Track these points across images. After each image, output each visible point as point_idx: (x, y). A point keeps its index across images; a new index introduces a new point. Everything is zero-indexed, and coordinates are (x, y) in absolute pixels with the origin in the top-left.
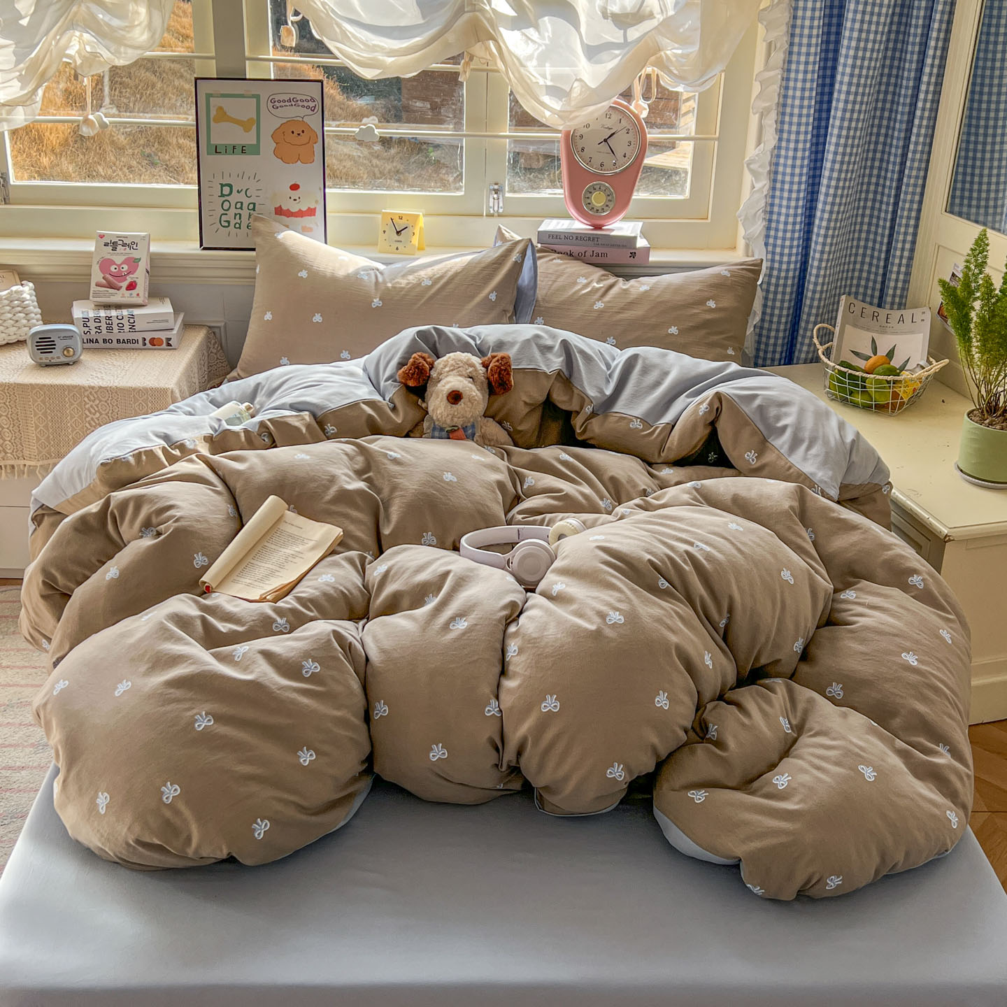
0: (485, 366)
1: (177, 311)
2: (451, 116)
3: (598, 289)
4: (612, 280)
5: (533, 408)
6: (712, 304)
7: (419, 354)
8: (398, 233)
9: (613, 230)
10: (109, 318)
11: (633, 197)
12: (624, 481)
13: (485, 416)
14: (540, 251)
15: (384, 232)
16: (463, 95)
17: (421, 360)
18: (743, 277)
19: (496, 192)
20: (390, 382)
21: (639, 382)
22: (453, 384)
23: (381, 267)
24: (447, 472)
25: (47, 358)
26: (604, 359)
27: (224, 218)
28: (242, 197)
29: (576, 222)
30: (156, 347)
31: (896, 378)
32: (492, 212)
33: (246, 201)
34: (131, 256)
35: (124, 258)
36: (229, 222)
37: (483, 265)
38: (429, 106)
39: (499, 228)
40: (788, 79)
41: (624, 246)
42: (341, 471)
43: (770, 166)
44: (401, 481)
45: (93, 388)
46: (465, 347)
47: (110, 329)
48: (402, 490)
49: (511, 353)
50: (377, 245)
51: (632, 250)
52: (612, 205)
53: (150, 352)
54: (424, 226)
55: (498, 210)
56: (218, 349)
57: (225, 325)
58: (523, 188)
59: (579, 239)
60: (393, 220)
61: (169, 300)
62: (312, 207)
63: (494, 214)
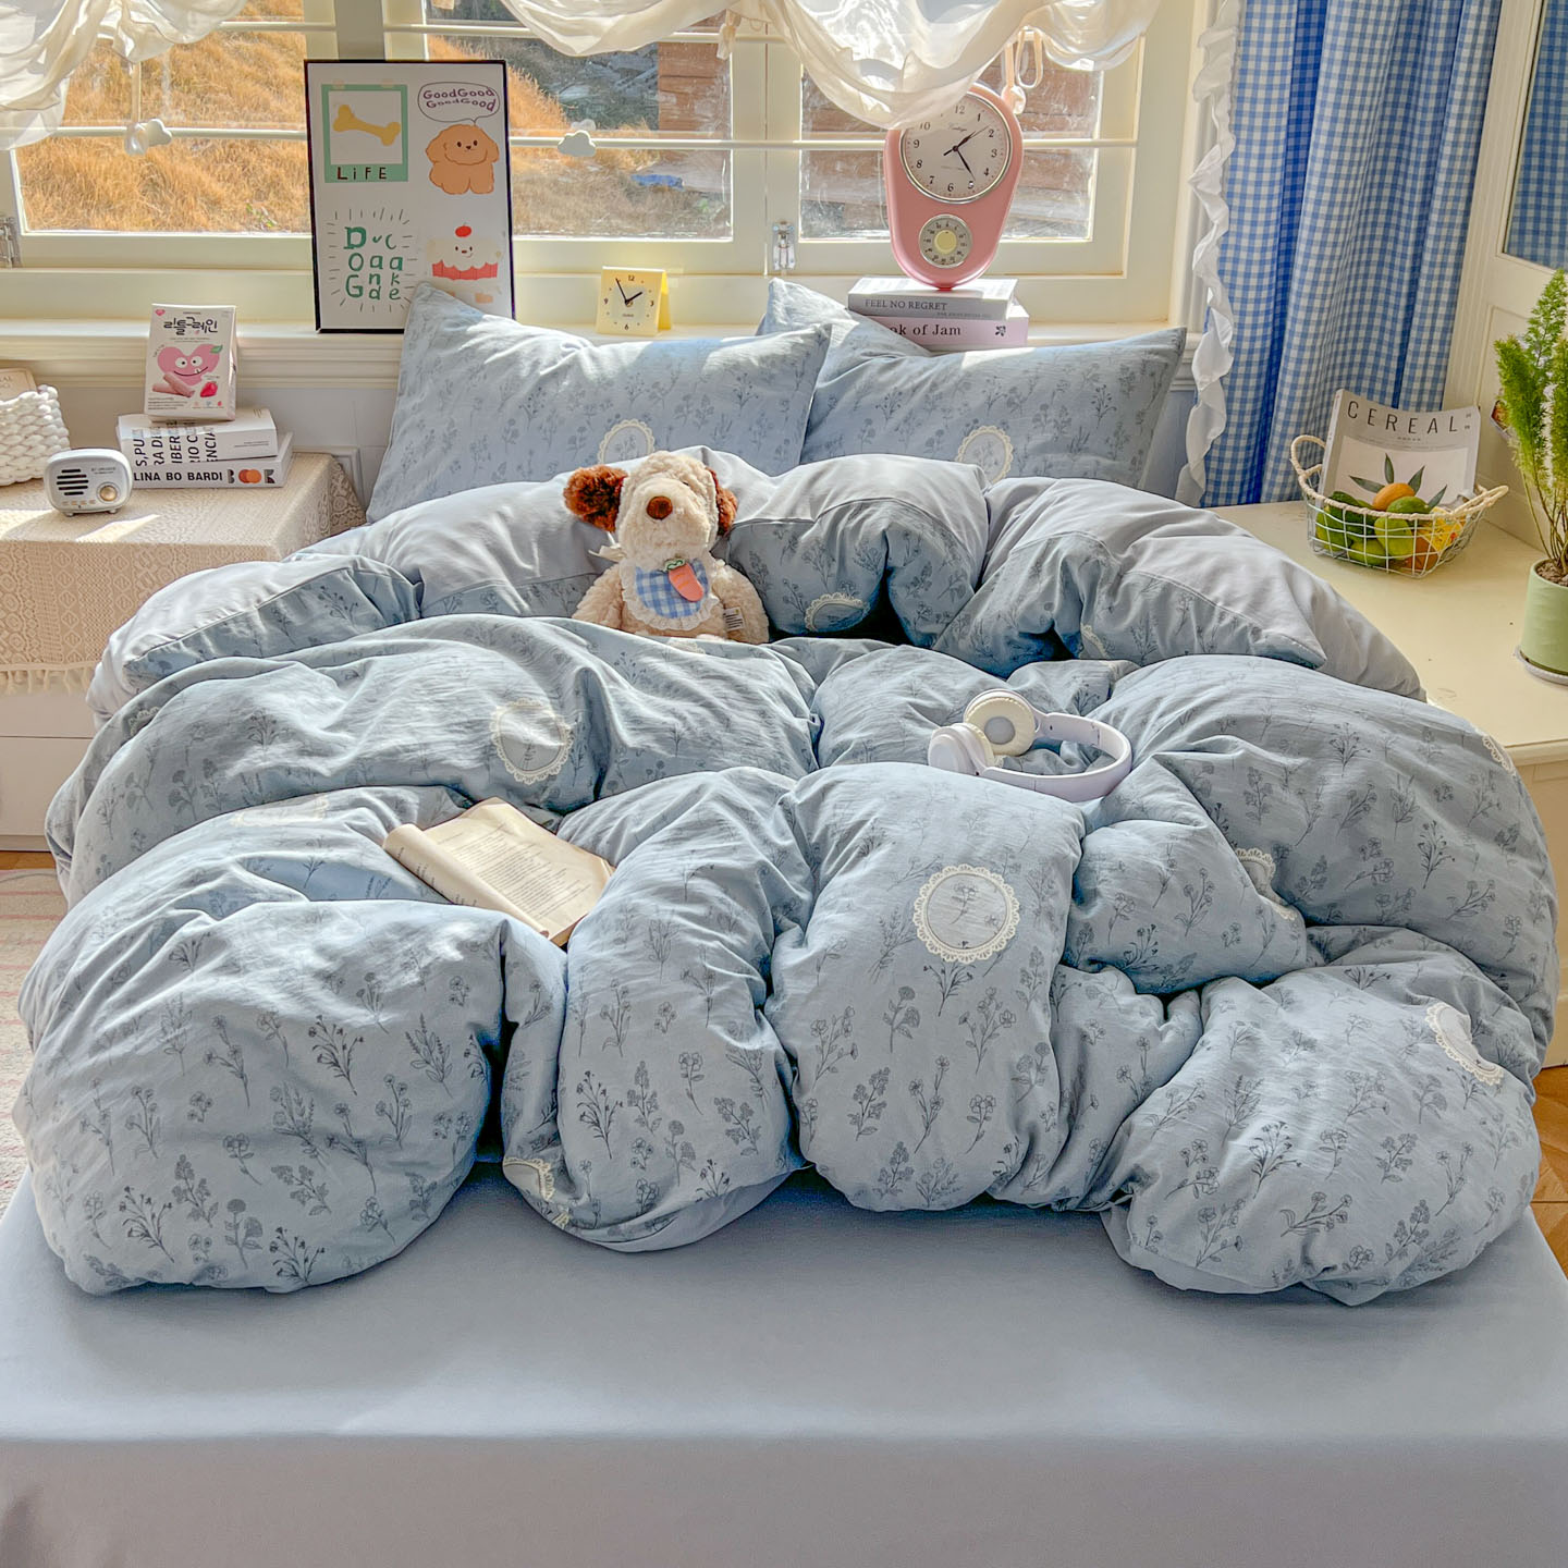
1: (281, 430)
2: (710, 115)
8: (627, 302)
9: (972, 292)
10: (174, 440)
11: (1005, 239)
15: (606, 301)
16: (728, 80)
19: (783, 235)
25: (74, 503)
27: (353, 282)
28: (380, 249)
29: (911, 280)
30: (248, 485)
31: (1423, 517)
32: (777, 267)
33: (387, 256)
34: (206, 342)
35: (196, 345)
36: (361, 288)
38: (674, 100)
40: (1247, 44)
41: (987, 317)
43: (1222, 184)
45: (147, 546)
47: (176, 457)
50: (594, 323)
51: (1000, 324)
52: (966, 251)
53: (240, 492)
54: (670, 291)
55: (786, 266)
56: (350, 490)
57: (359, 453)
58: (826, 228)
59: (914, 306)
60: (620, 283)
61: (269, 412)
62: (491, 263)
63: (780, 271)
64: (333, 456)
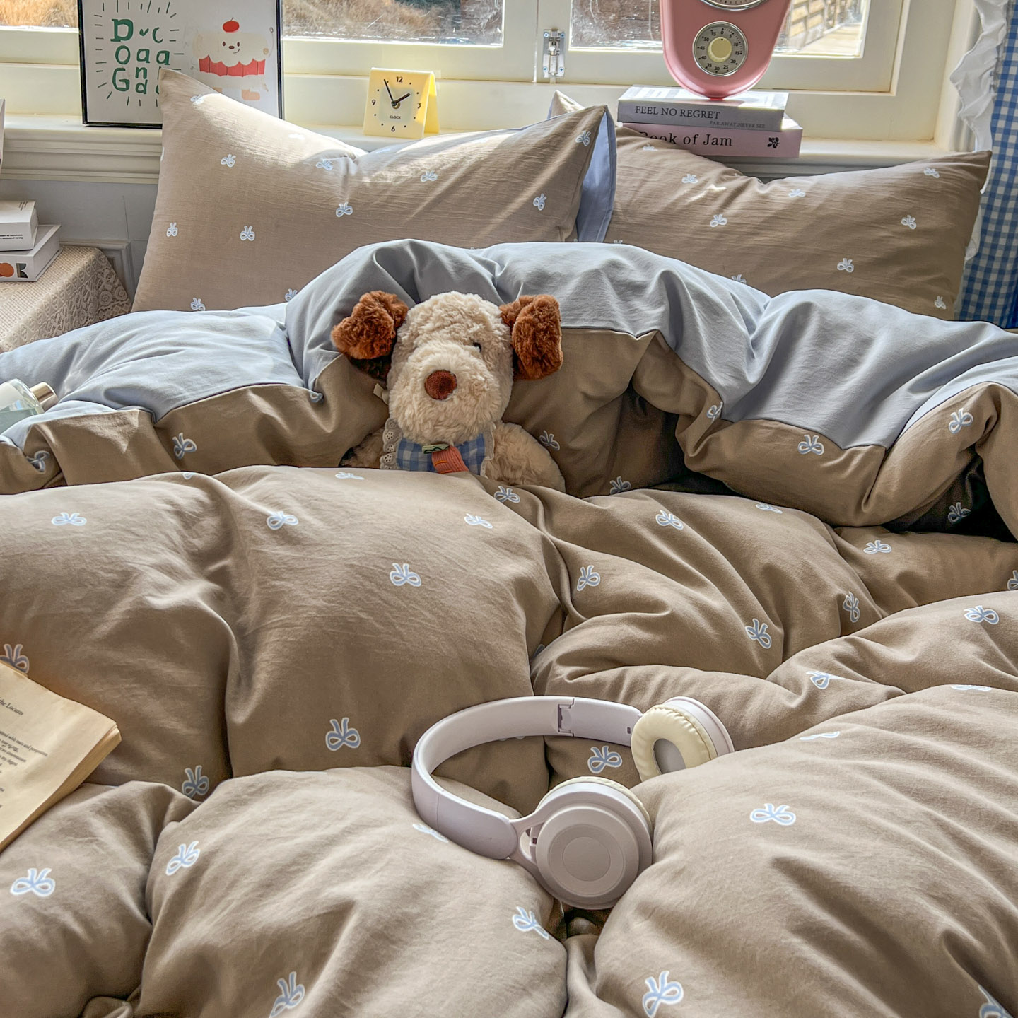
0: (508, 320)
3: (717, 195)
4: (740, 181)
5: (601, 405)
6: (910, 223)
7: (376, 293)
8: (395, 103)
9: (741, 102)
11: (777, 53)
12: (795, 576)
13: (505, 419)
14: (622, 133)
15: (374, 102)
17: (378, 306)
18: (960, 180)
19: (554, 42)
20: (318, 348)
21: (814, 360)
22: (438, 355)
23: (360, 153)
24: (400, 561)
26: (742, 311)
27: (120, 75)
28: (147, 42)
29: (683, 89)
32: (546, 75)
33: (155, 49)
36: (127, 82)
37: (524, 149)
39: (556, 97)
41: (761, 127)
42: (151, 560)
44: (290, 585)
46: (471, 283)
48: (287, 608)
49: (561, 296)
50: (362, 126)
51: (773, 135)
52: (741, 60)
54: (436, 94)
55: (555, 74)
56: (116, 284)
57: (129, 248)
58: (596, 37)
59: (686, 114)
60: (388, 84)
61: (33, 204)
62: (259, 60)
63: (549, 79)
64: (102, 250)
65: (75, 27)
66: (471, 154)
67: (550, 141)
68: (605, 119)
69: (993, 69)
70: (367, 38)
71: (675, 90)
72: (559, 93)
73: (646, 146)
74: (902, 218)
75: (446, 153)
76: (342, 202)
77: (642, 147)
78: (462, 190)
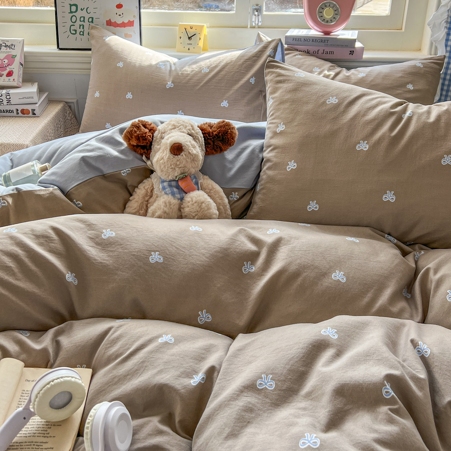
1: (41, 92)
3: (329, 75)
4: (338, 69)
6: (410, 87)
8: (189, 38)
9: (338, 35)
11: (353, 13)
14: (287, 49)
15: (180, 38)
18: (432, 68)
19: (257, 10)
22: (175, 137)
23: (175, 60)
27: (72, 28)
28: (84, 13)
29: (313, 30)
30: (25, 115)
32: (254, 25)
33: (87, 16)
34: (10, 53)
35: (5, 55)
36: (76, 31)
37: (246, 58)
41: (346, 46)
50: (176, 48)
51: (352, 50)
52: (338, 17)
53: (21, 118)
54: (207, 34)
55: (258, 24)
56: (72, 117)
57: (77, 101)
58: (275, 8)
59: (314, 41)
60: (186, 30)
61: (37, 83)
62: (131, 20)
63: (255, 26)
64: (65, 102)
65: (53, 7)
66: (223, 60)
67: (257, 54)
68: (280, 44)
69: (446, 20)
70: (177, 10)
71: (309, 30)
72: (260, 33)
73: (297, 55)
74: (407, 85)
75: (213, 60)
76: (169, 81)
77: (295, 55)
78: (220, 76)
